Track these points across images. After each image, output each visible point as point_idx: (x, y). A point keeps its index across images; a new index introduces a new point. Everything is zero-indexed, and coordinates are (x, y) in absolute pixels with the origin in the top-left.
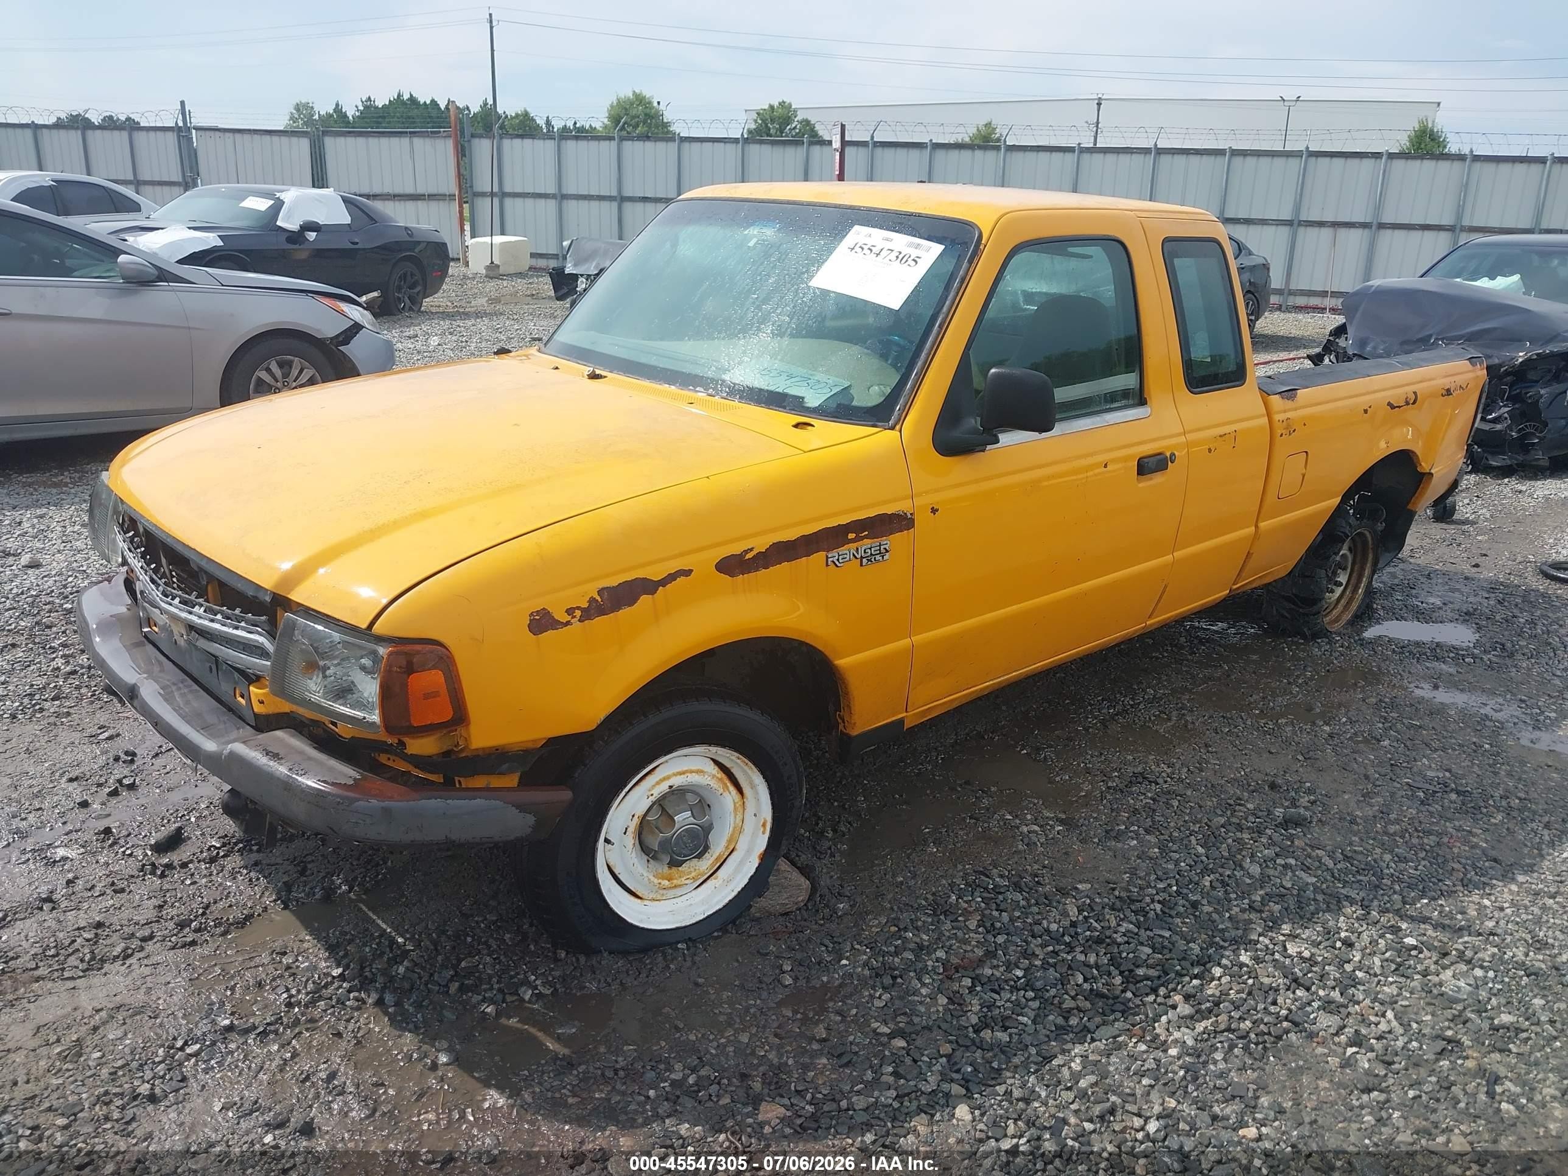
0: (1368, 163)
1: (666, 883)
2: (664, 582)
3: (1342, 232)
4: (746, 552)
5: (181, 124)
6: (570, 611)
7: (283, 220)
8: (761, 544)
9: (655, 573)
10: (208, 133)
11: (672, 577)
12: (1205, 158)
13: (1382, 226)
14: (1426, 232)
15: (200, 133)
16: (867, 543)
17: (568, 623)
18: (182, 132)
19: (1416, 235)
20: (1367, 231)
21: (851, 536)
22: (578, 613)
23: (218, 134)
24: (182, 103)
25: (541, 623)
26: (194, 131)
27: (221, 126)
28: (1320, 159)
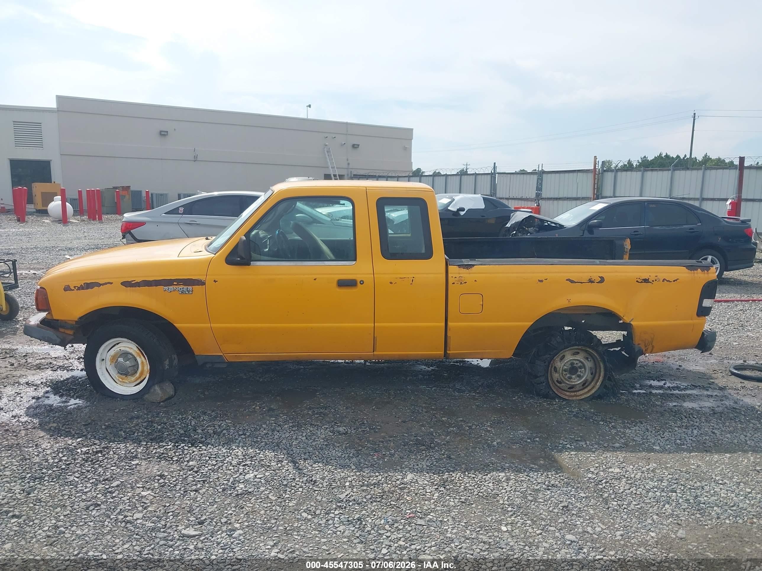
1: (121, 380)
2: (103, 284)
4: (133, 281)
5: (493, 172)
6: (75, 287)
7: (451, 207)
8: (139, 280)
9: (101, 282)
10: (502, 175)
11: (106, 284)
15: (499, 175)
16: (181, 287)
17: (73, 290)
18: (493, 175)
21: (175, 283)
22: (77, 288)
23: (505, 175)
24: (495, 163)
25: (67, 288)
26: (497, 175)
27: (507, 172)
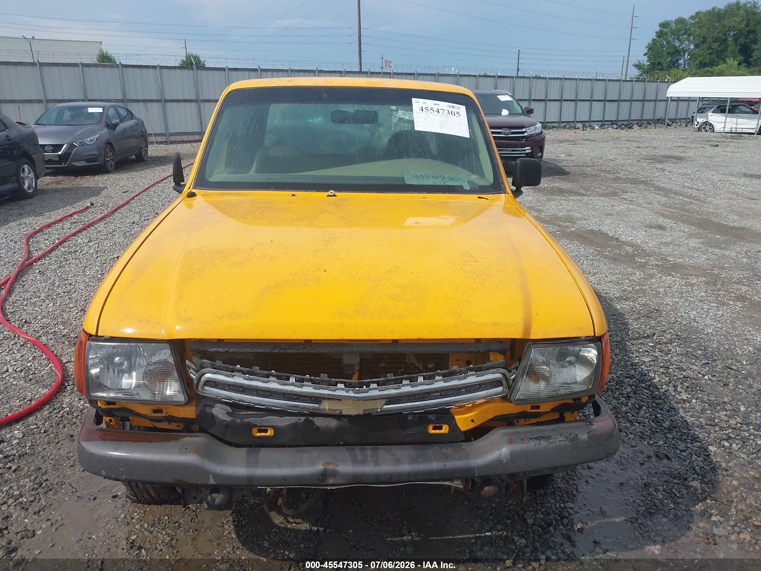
0: (151, 71)
3: (149, 104)
12: (68, 68)
13: (166, 101)
14: (186, 103)
19: (182, 104)
20: (160, 104)
28: (128, 69)
